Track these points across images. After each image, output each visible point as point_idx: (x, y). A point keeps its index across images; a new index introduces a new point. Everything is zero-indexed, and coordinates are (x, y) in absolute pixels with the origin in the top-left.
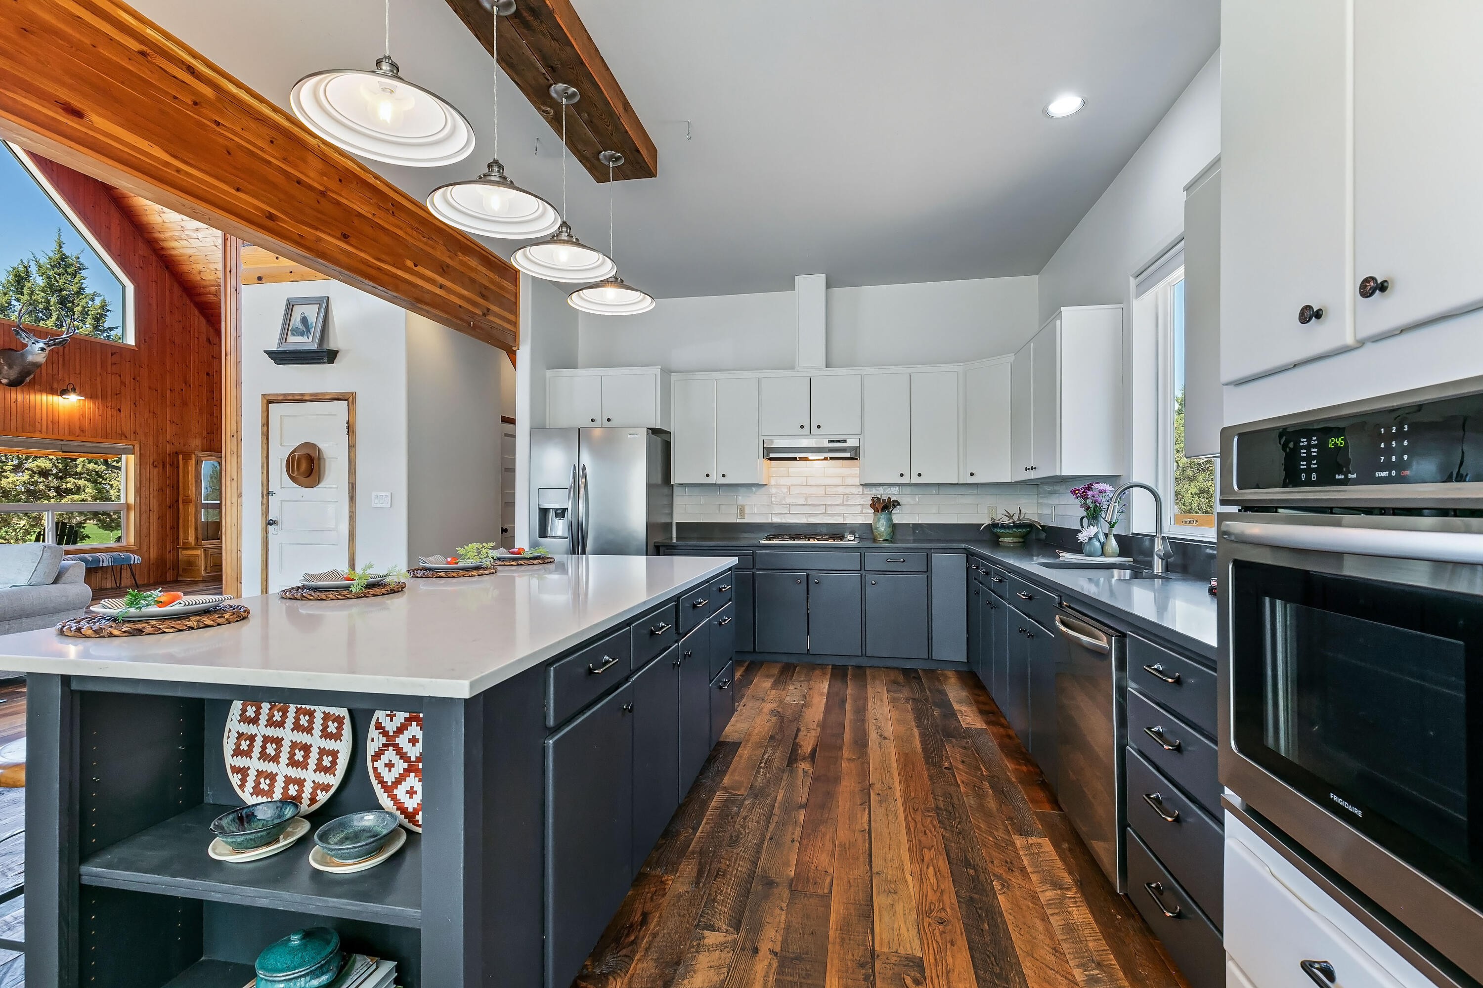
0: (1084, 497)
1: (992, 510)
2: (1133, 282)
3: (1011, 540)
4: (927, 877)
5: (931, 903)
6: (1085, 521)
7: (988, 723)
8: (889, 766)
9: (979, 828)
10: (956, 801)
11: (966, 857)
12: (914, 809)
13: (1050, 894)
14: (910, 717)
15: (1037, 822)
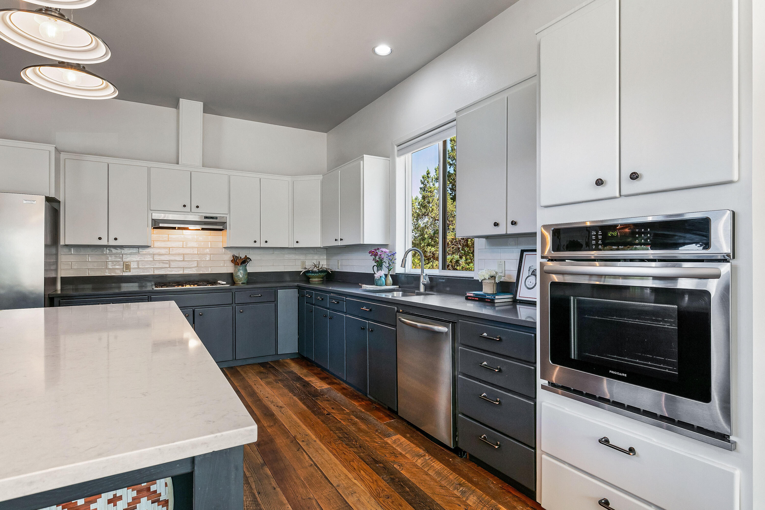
0: (376, 255)
1: (303, 263)
2: (396, 148)
3: (317, 279)
4: (364, 477)
5: (376, 489)
6: (375, 268)
7: (329, 384)
8: (296, 422)
9: (366, 441)
10: (345, 431)
11: (373, 458)
12: (329, 443)
13: (419, 461)
14: (286, 391)
15: (389, 428)
